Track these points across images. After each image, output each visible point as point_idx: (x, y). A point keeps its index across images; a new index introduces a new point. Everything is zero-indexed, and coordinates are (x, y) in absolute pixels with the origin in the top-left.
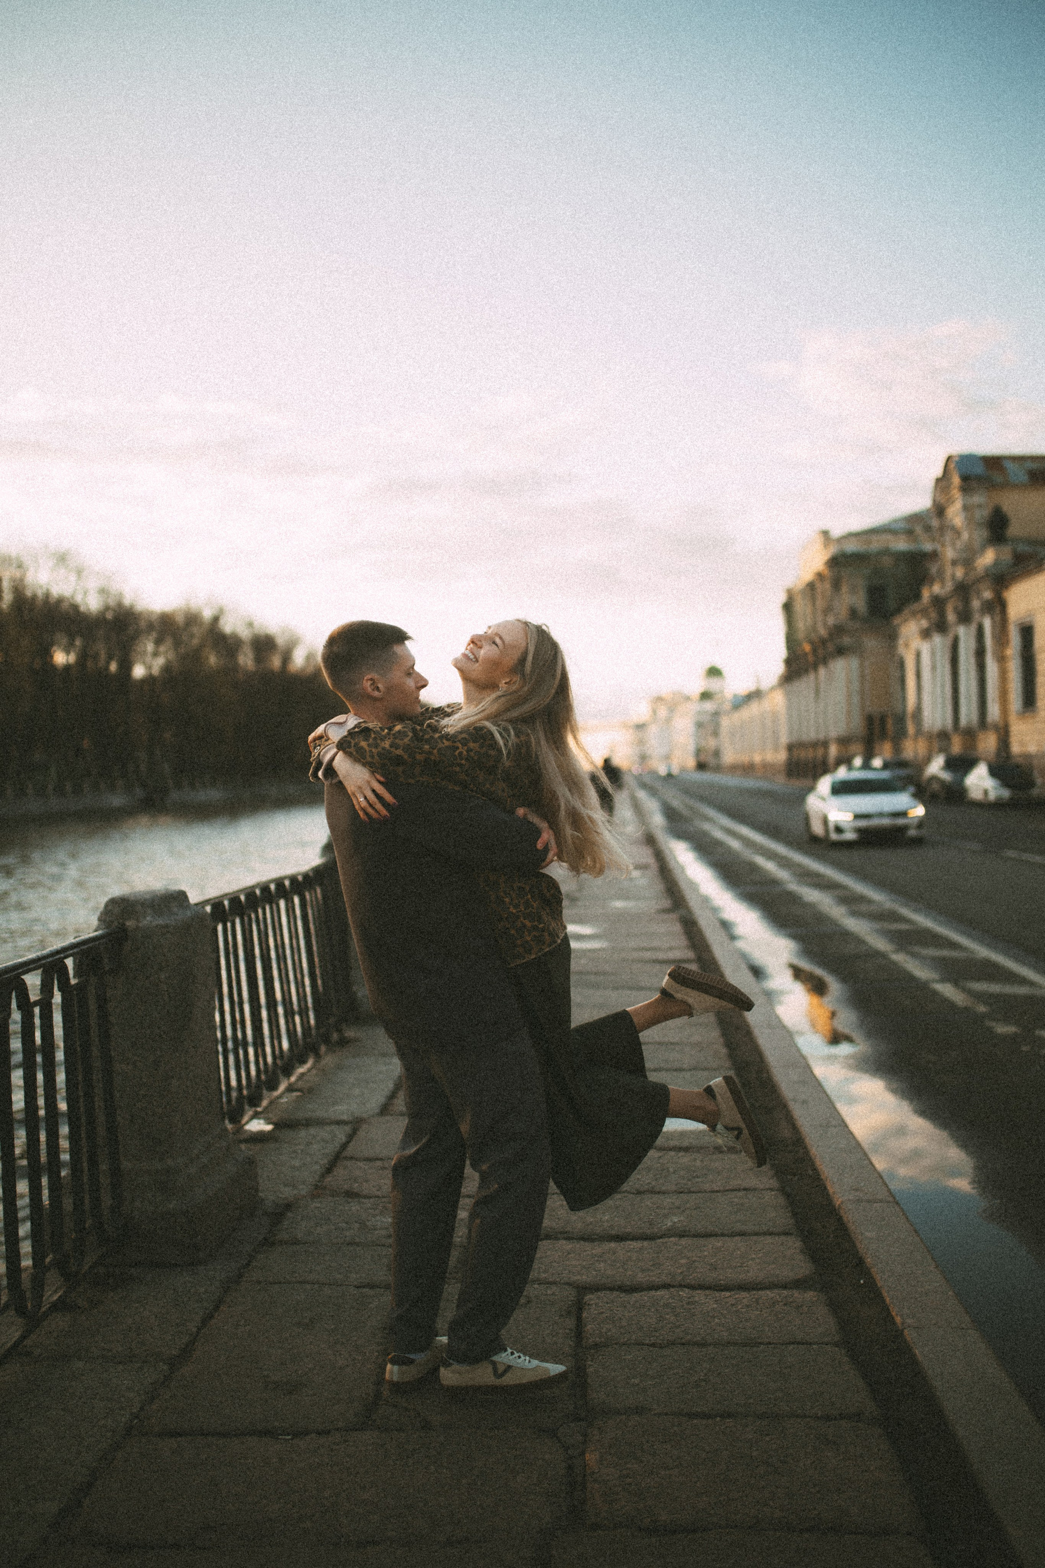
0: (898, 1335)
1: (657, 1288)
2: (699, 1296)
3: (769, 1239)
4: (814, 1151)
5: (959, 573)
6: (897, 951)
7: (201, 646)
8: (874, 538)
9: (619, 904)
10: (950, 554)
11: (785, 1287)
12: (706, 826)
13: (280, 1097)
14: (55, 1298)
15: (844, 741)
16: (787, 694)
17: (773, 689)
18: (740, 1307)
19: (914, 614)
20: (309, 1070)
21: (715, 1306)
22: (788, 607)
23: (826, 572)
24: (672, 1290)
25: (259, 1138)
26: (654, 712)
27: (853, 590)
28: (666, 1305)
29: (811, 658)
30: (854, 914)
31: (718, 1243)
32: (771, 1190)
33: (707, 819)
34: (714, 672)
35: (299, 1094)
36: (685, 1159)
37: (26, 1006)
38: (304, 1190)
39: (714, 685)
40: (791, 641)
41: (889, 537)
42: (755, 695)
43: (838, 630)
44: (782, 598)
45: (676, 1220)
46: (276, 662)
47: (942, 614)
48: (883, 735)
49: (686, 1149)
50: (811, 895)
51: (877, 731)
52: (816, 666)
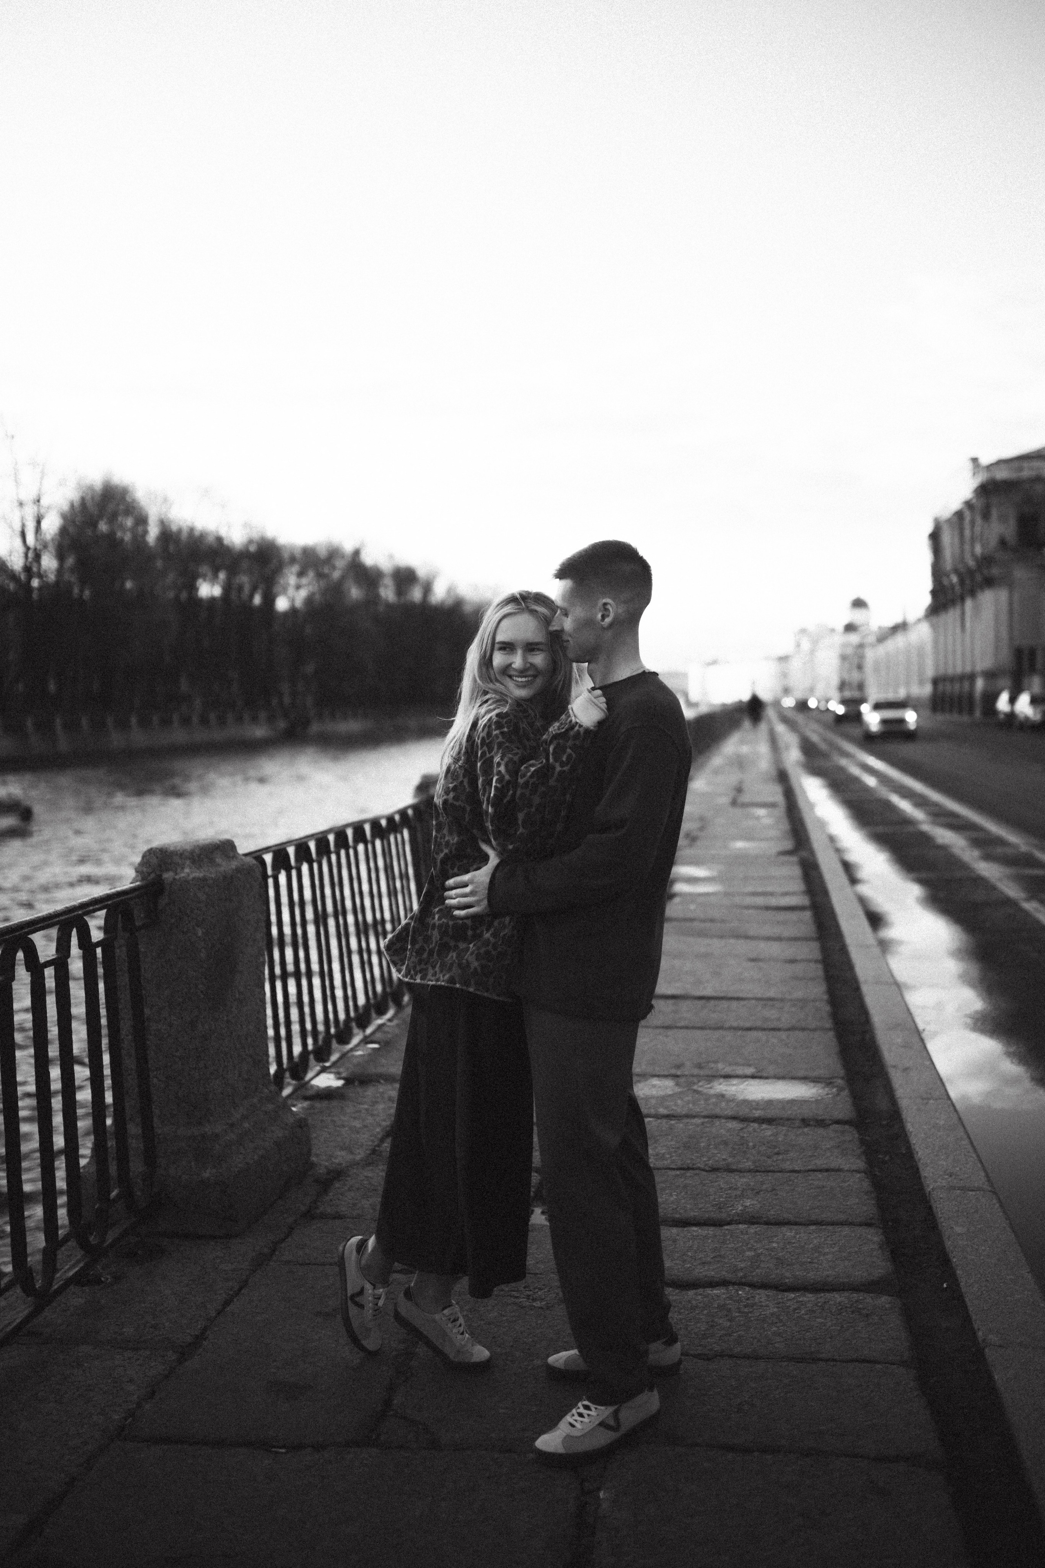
0: (978, 1355)
1: (712, 1284)
2: (761, 1296)
3: (846, 1230)
4: (909, 1127)
6: (1028, 900)
7: (343, 578)
8: (1025, 464)
9: (740, 844)
11: (855, 1289)
12: (843, 762)
13: (352, 1050)
14: (71, 1273)
15: (990, 675)
16: (934, 627)
17: (919, 620)
18: (803, 1312)
20: (390, 1020)
21: (775, 1310)
22: (935, 537)
23: (974, 501)
24: (731, 1288)
25: (328, 1094)
26: (798, 645)
27: (1003, 518)
28: (721, 1307)
29: (958, 588)
30: (987, 857)
31: (788, 1232)
32: (858, 1171)
33: (847, 755)
34: (859, 604)
35: (376, 1046)
36: (768, 1131)
37: (35, 967)
38: (360, 1154)
39: (857, 616)
40: (937, 572)
41: (1041, 464)
42: (901, 627)
43: (986, 561)
44: (929, 528)
45: (748, 1204)
46: (416, 594)
48: (1033, 669)
49: (769, 1121)
50: (944, 836)
51: (1026, 664)
52: (962, 599)
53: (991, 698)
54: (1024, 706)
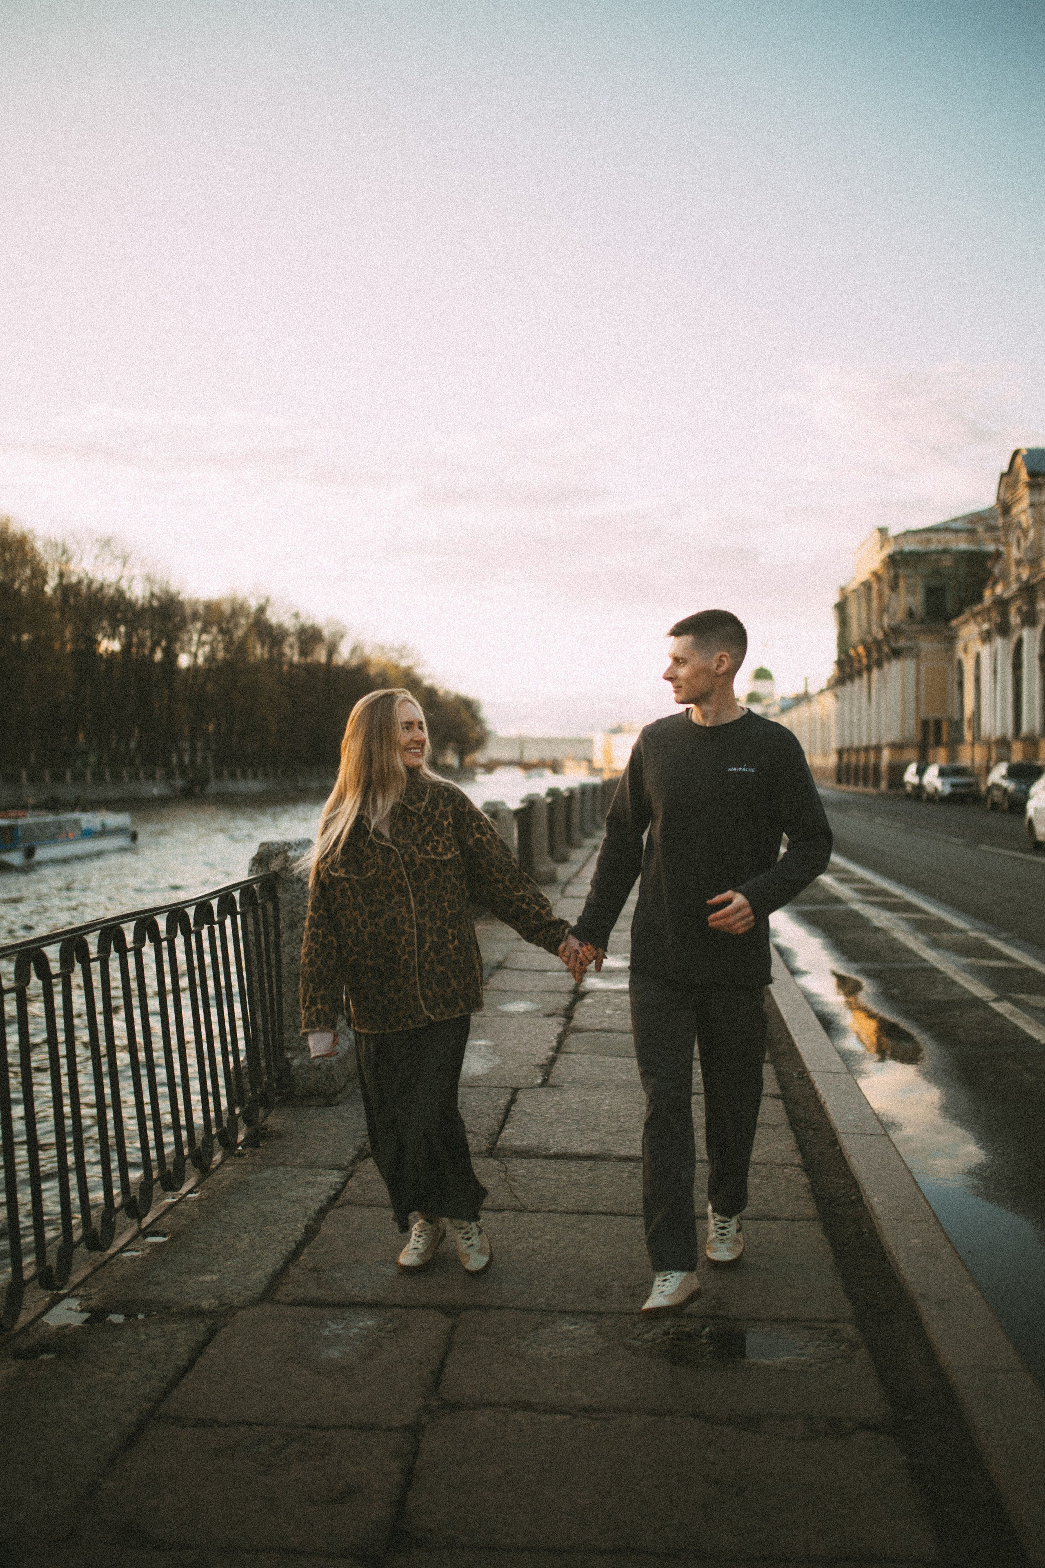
5: (1025, 574)
7: (246, 635)
8: (933, 536)
10: (1015, 554)
15: (897, 747)
16: (838, 697)
17: (822, 691)
19: (974, 615)
22: (841, 608)
23: (882, 572)
27: (911, 591)
29: (865, 661)
34: (762, 674)
39: (762, 686)
40: (844, 642)
41: (949, 536)
42: (803, 698)
43: (895, 631)
44: (836, 598)
46: (321, 656)
47: (1005, 615)
48: (938, 743)
51: (931, 739)
52: (869, 669)
53: (897, 770)
54: (932, 778)
